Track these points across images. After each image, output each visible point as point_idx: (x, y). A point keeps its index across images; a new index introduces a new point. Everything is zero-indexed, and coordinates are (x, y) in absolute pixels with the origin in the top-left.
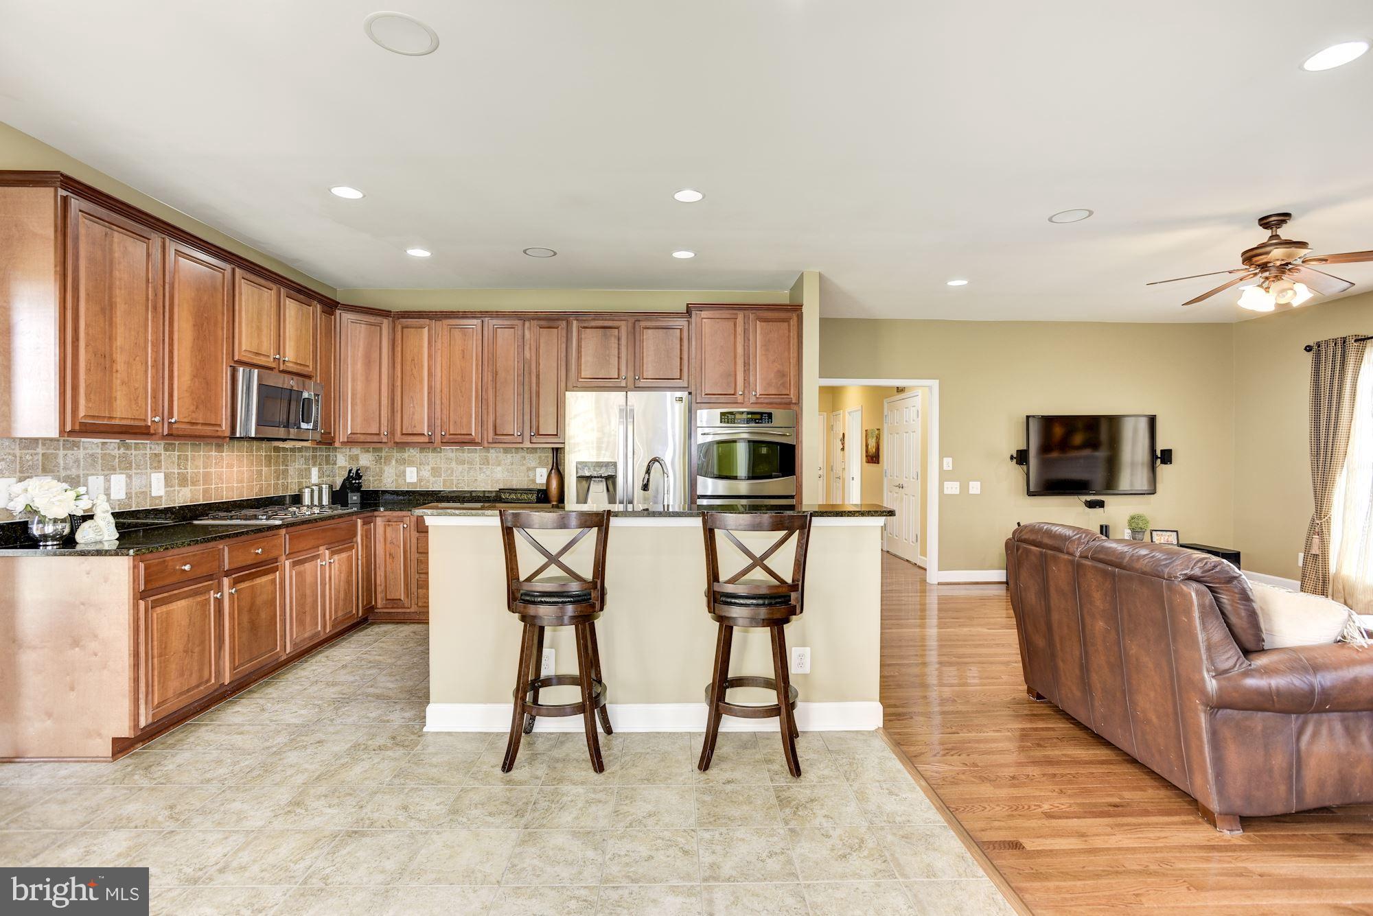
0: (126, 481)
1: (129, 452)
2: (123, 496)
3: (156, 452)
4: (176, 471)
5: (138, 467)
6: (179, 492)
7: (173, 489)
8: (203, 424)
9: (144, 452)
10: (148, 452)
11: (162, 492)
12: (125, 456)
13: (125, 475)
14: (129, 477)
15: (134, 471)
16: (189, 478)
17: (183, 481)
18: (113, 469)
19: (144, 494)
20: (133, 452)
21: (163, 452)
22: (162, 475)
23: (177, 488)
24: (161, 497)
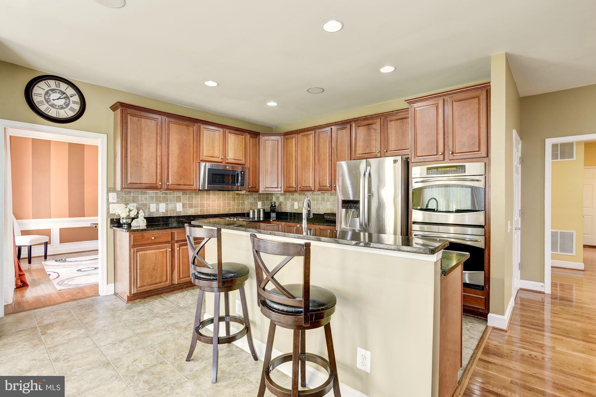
0: (166, 206)
1: (167, 196)
2: (164, 211)
3: (179, 195)
4: (188, 202)
5: (171, 201)
6: (189, 210)
7: (186, 209)
8: (183, 185)
9: (173, 195)
10: (175, 195)
11: (181, 210)
12: (165, 197)
13: (165, 204)
14: (167, 204)
15: (169, 202)
16: (194, 205)
17: (191, 206)
18: (160, 202)
19: (174, 210)
20: (169, 196)
21: (182, 196)
22: (181, 204)
23: (188, 209)
24: (181, 212)
